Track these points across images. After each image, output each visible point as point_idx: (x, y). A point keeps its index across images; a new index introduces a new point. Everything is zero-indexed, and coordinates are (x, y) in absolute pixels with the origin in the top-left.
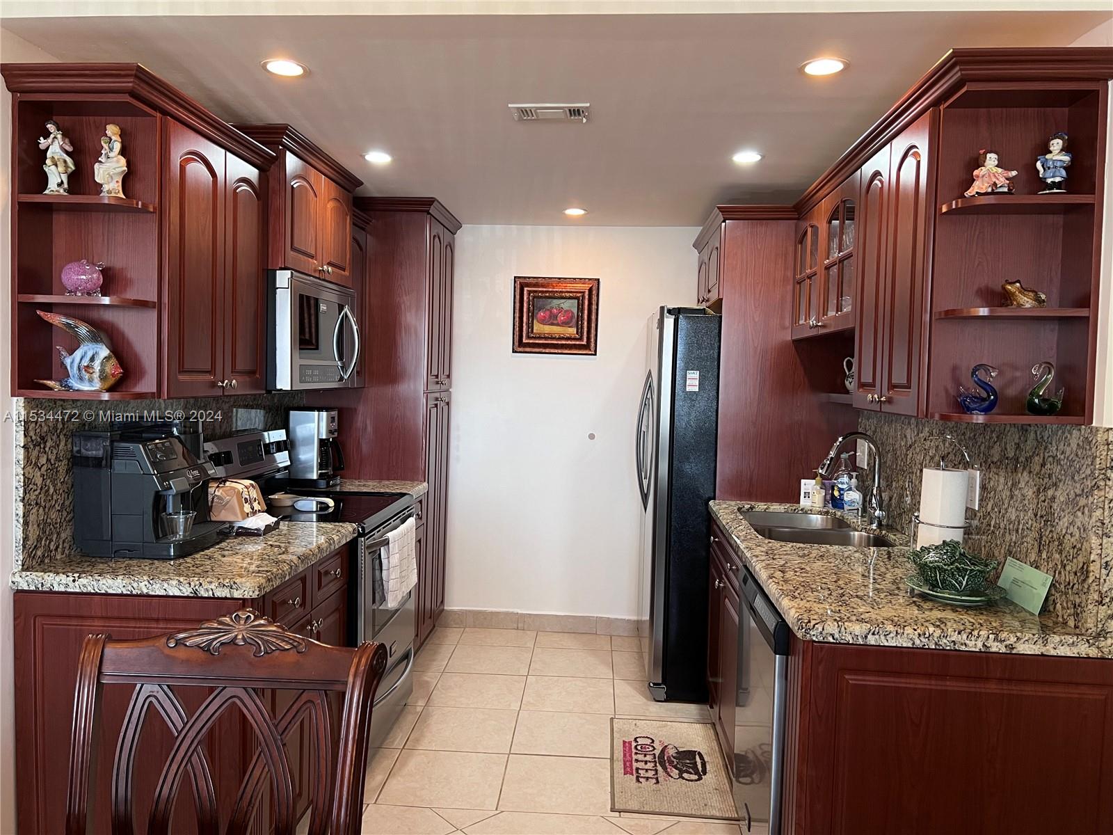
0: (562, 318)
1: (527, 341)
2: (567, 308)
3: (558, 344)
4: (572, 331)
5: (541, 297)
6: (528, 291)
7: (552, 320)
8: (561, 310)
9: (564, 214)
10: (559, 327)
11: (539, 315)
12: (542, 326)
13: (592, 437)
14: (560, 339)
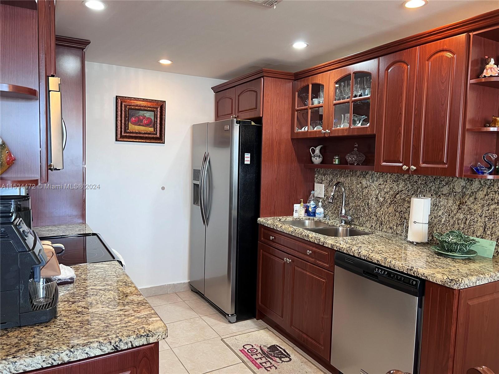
0: (145, 122)
1: (125, 134)
2: (149, 117)
3: (143, 137)
4: (152, 129)
5: (133, 109)
6: (124, 105)
7: (139, 122)
8: (144, 117)
9: (160, 63)
10: (144, 127)
11: (132, 119)
12: (133, 126)
13: (163, 188)
14: (145, 133)
